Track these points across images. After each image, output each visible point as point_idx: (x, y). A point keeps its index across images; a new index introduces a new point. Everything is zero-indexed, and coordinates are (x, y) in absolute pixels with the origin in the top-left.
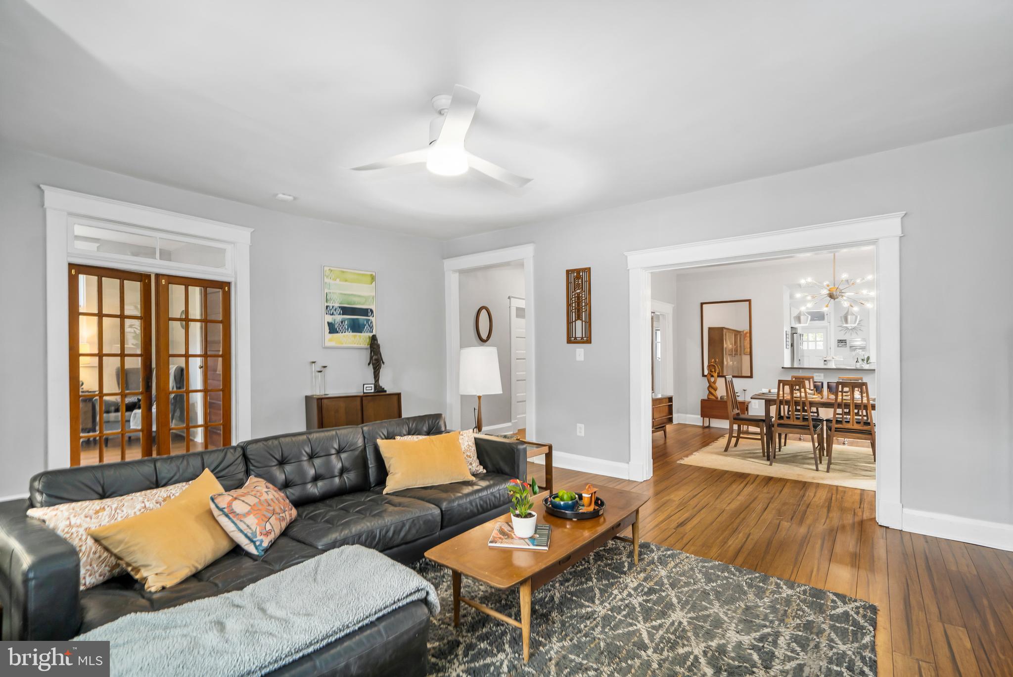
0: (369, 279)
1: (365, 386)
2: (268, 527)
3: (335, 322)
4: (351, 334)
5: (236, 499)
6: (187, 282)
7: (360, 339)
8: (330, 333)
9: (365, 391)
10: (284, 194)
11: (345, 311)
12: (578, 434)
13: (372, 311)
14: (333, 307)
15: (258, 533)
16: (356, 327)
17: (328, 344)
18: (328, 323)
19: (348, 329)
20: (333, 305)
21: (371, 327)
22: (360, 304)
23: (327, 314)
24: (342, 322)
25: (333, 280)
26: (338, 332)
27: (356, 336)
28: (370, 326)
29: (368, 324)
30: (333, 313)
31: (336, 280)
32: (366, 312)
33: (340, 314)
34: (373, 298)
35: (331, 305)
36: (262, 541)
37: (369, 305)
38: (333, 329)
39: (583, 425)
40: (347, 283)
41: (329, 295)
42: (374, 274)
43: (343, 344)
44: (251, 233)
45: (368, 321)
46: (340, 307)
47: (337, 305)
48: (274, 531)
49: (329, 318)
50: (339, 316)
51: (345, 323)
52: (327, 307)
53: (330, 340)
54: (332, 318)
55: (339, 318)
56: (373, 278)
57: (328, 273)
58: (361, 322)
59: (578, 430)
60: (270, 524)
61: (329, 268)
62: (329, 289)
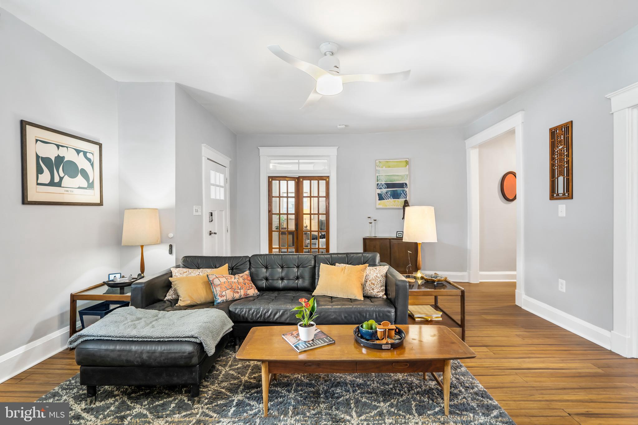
0: (405, 163)
1: (398, 233)
2: (224, 293)
3: (382, 193)
4: (393, 200)
5: (217, 278)
6: (310, 178)
7: (398, 203)
8: (379, 200)
9: (397, 236)
10: (340, 125)
11: (389, 186)
12: (560, 289)
13: (406, 184)
14: (381, 184)
15: (218, 295)
16: (395, 196)
17: (378, 206)
18: (378, 194)
19: (390, 197)
20: (381, 183)
21: (406, 195)
22: (398, 180)
23: (377, 188)
24: (386, 193)
25: (381, 168)
26: (384, 199)
27: (396, 201)
28: (404, 194)
29: (404, 193)
30: (381, 188)
31: (383, 167)
32: (402, 185)
33: (385, 188)
34: (407, 176)
35: (380, 183)
36: (218, 299)
37: (405, 181)
38: (381, 197)
39: (565, 281)
40: (390, 168)
41: (379, 177)
42: (408, 160)
43: (387, 206)
44: (337, 149)
45: (403, 191)
46: (385, 184)
47: (383, 183)
48: (226, 296)
49: (379, 191)
50: (385, 189)
51: (388, 193)
52: (377, 184)
53: (379, 204)
54: (381, 191)
55: (384, 190)
56: (407, 163)
57: (378, 164)
58: (399, 192)
59: (560, 285)
60: (226, 292)
61: (378, 161)
62: (379, 174)
